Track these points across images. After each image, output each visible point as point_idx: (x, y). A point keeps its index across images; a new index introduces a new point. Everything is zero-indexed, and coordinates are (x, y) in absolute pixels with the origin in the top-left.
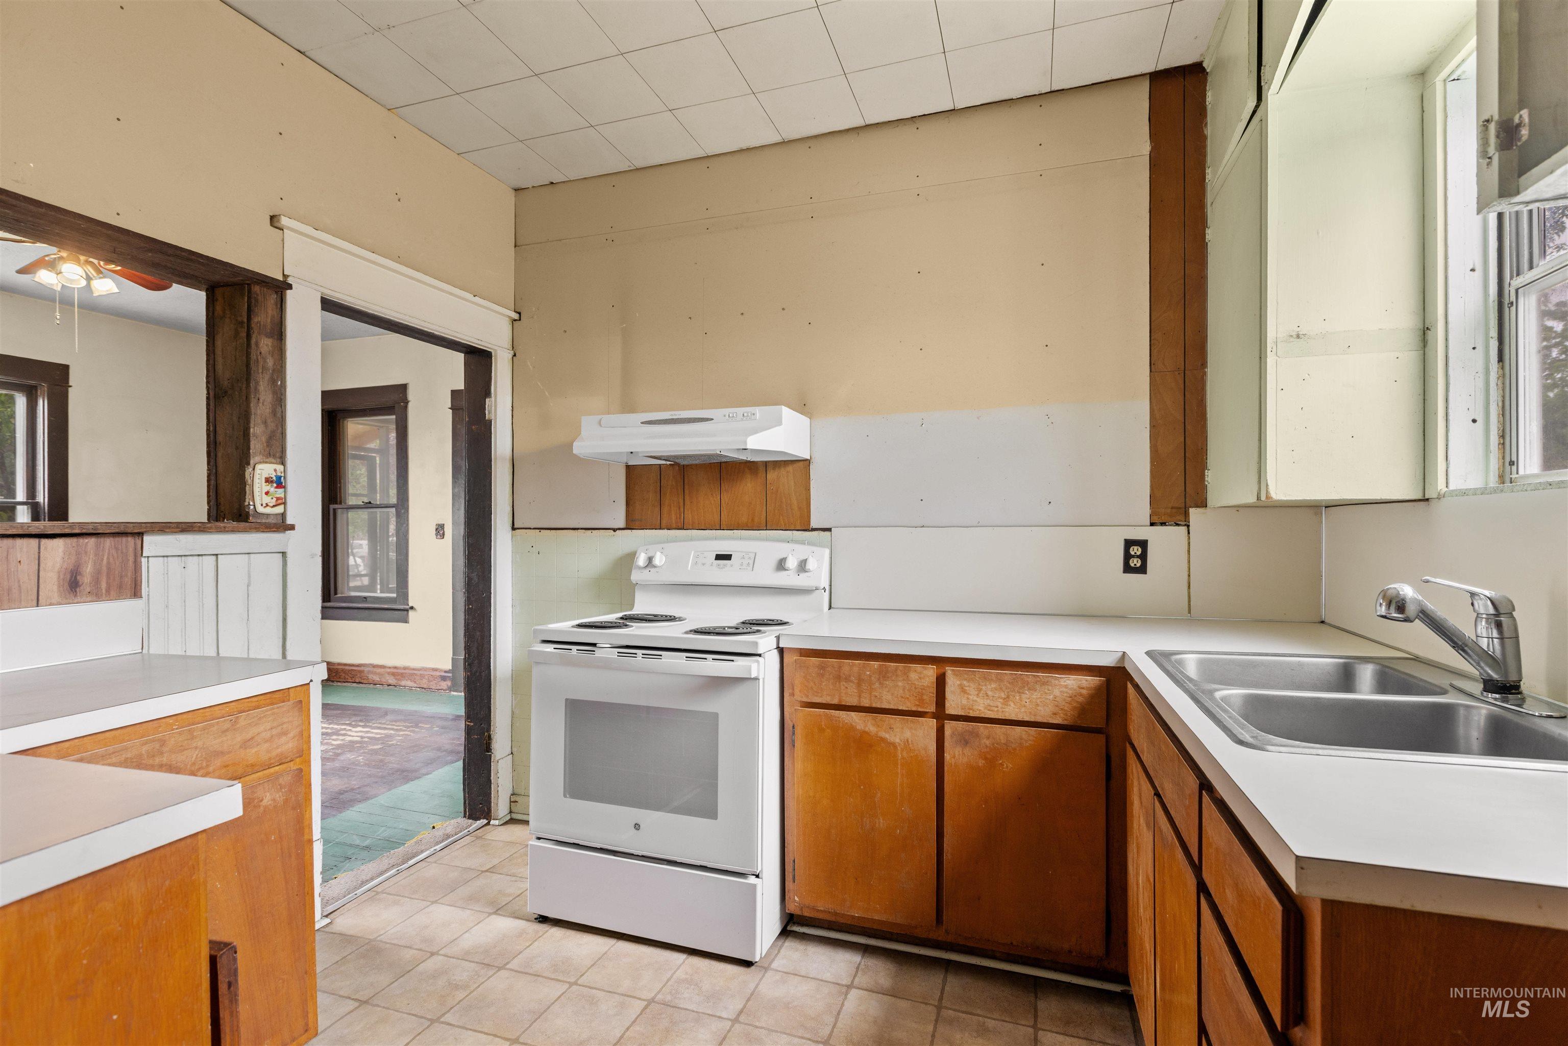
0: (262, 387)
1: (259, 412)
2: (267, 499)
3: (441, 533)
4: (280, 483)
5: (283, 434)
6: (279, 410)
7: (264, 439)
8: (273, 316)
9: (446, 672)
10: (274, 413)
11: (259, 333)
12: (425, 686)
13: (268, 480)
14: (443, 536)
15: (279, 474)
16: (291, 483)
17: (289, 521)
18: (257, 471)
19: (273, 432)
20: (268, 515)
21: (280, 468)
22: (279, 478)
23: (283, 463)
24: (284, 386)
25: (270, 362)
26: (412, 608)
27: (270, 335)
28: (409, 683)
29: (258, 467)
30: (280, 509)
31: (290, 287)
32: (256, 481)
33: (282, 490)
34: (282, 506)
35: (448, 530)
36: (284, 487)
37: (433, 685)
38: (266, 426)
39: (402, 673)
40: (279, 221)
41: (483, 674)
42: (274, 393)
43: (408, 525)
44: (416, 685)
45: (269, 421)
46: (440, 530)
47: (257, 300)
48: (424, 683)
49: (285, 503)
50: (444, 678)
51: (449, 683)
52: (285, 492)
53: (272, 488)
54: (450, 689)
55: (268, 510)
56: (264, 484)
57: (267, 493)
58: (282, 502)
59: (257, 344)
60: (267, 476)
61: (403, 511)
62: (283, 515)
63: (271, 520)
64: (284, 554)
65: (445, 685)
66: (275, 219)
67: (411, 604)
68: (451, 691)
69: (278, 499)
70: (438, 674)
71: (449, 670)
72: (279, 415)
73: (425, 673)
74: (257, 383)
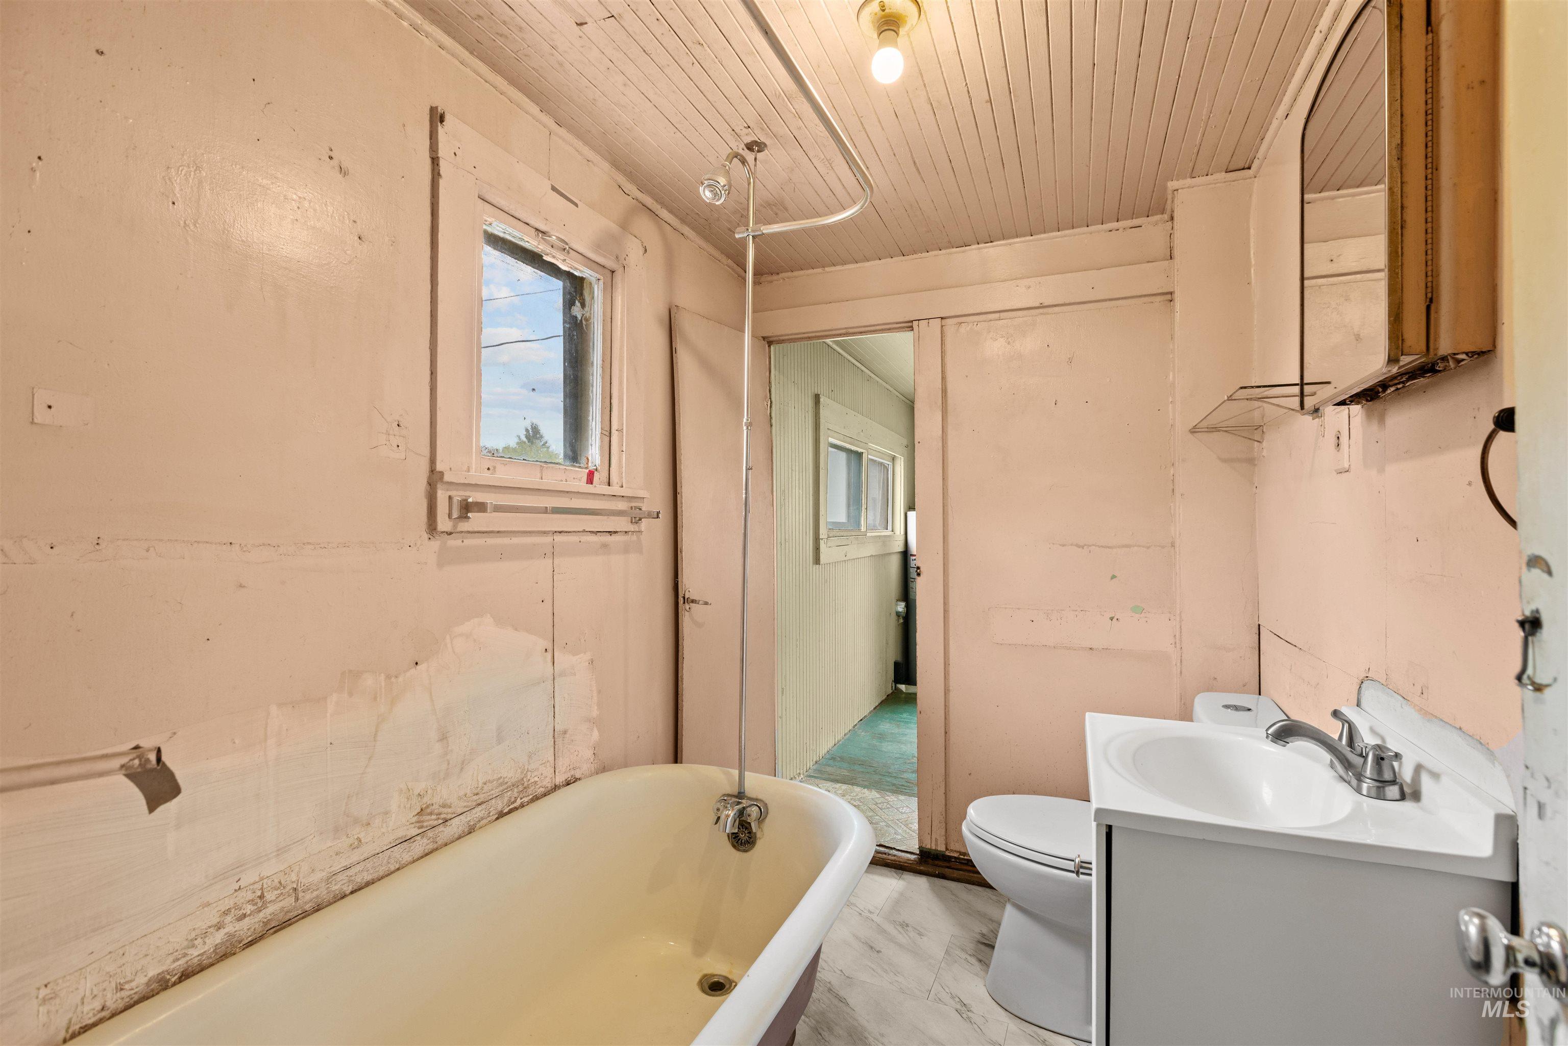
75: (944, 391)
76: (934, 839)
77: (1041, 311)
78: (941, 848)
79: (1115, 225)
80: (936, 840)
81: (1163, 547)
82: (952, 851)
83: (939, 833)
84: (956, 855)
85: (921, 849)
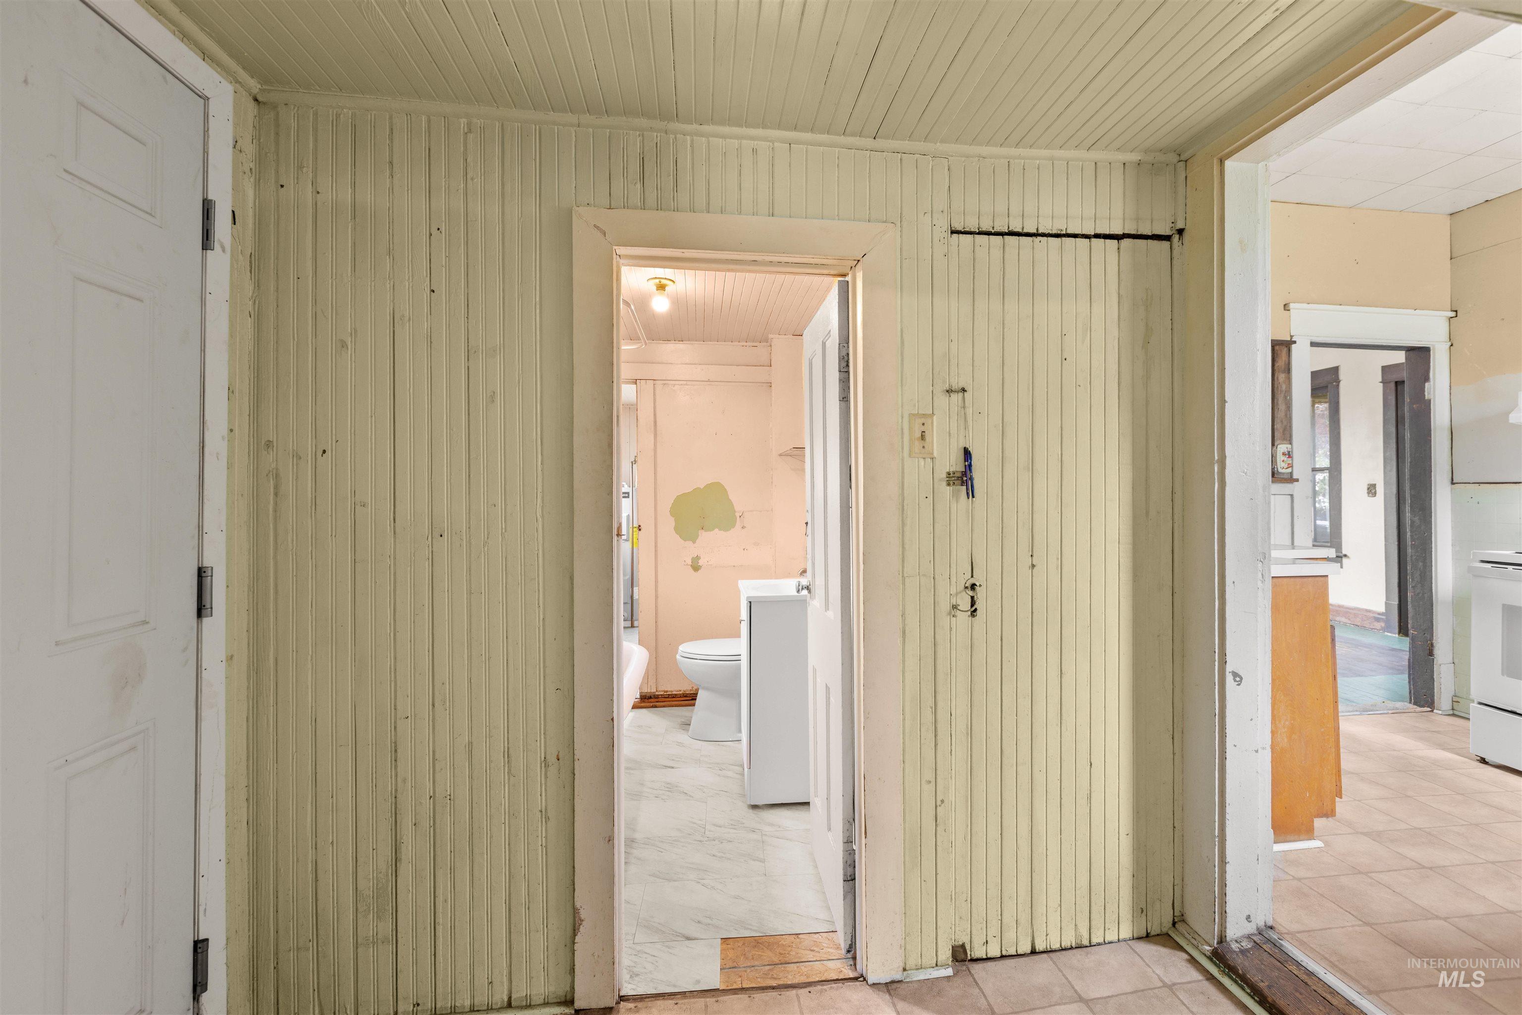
0: (1280, 402)
1: (1279, 416)
2: (1283, 465)
3: (1373, 491)
4: (1289, 455)
5: (1291, 427)
6: (1288, 413)
7: (1281, 431)
8: (1285, 361)
9: (1379, 614)
10: (1286, 415)
11: (1279, 372)
12: (1359, 624)
13: (1284, 454)
14: (1375, 494)
15: (1289, 450)
16: (1295, 455)
17: (1295, 477)
18: (1279, 449)
19: (1286, 426)
20: (1284, 473)
21: (1289, 446)
22: (1289, 452)
23: (1291, 444)
24: (1291, 399)
25: (1284, 387)
26: (1345, 556)
27: (1284, 372)
28: (1343, 620)
29: (1279, 446)
30: (1289, 470)
31: (1295, 342)
32: (1278, 454)
33: (1290, 459)
34: (1291, 468)
35: (1380, 489)
36: (1292, 457)
37: (1367, 624)
38: (1282, 423)
39: (1337, 610)
40: (1288, 307)
41: (1426, 596)
42: (1286, 404)
43: (1340, 485)
44: (1350, 622)
45: (1283, 420)
46: (1372, 490)
47: (1277, 355)
48: (1358, 621)
49: (1292, 467)
50: (1377, 620)
51: (1383, 625)
52: (1292, 460)
53: (1285, 458)
54: (1385, 629)
55: (1284, 471)
56: (1282, 456)
57: (1283, 461)
58: (1290, 466)
59: (1277, 378)
60: (1283, 451)
61: (1336, 473)
62: (1291, 473)
63: (1285, 477)
64: (1292, 496)
65: (1378, 625)
66: (1286, 306)
67: (1344, 552)
68: (1385, 631)
69: (1289, 464)
70: (1372, 615)
71: (1383, 613)
72: (1288, 416)
73: (1359, 612)
74: (1278, 400)
75: (655, 422)
76: (649, 686)
77: (708, 383)
78: (654, 690)
79: (745, 344)
80: (651, 686)
81: (768, 511)
82: (660, 691)
83: (652, 682)
84: (662, 693)
85: (641, 696)
